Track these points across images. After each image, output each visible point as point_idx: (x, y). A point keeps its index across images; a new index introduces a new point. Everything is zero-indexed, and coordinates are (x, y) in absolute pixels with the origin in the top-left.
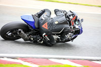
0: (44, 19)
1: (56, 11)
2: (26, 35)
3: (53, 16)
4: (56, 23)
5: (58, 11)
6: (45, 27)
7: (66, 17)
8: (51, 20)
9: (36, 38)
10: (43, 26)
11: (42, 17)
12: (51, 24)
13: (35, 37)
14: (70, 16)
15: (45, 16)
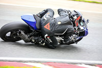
0: (46, 19)
1: (59, 11)
2: (27, 37)
3: (56, 16)
4: (59, 23)
5: (62, 10)
6: (47, 27)
7: (70, 17)
8: (53, 20)
9: (38, 40)
10: (45, 27)
11: (44, 17)
12: (54, 25)
13: (36, 38)
14: (74, 16)
15: (47, 16)
